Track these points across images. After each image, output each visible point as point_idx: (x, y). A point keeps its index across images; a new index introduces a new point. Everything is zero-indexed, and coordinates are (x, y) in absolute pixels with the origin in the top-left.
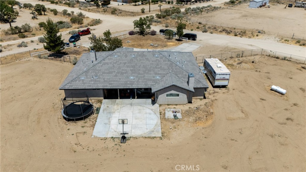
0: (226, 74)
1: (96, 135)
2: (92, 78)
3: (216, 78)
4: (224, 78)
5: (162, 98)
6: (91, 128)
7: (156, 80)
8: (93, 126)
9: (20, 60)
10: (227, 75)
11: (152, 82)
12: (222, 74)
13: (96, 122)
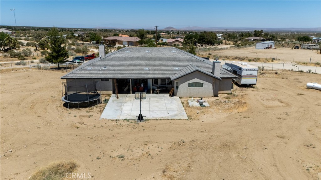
0: (253, 69)
1: (104, 118)
2: (100, 69)
3: (243, 75)
4: (252, 74)
5: (183, 88)
6: (98, 113)
7: (175, 71)
8: (101, 111)
9: (16, 70)
10: (254, 70)
11: (170, 73)
12: (249, 70)
13: (104, 108)
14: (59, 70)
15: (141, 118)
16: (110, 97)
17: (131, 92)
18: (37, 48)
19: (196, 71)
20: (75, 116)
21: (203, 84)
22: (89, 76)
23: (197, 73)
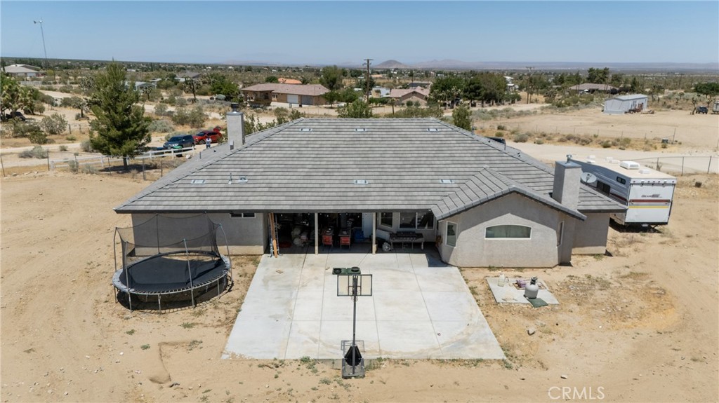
0: (662, 182)
1: (238, 352)
2: (230, 183)
3: (632, 196)
4: (657, 196)
5: (471, 241)
6: (218, 329)
7: (442, 189)
8: (229, 323)
10: (664, 185)
11: (428, 193)
12: (648, 184)
13: (238, 311)
14: (126, 175)
15: (353, 357)
16: (256, 263)
17: (317, 248)
18: (84, 112)
19: (511, 193)
20: (145, 347)
21: (529, 229)
22: (198, 203)
23: (516, 199)
